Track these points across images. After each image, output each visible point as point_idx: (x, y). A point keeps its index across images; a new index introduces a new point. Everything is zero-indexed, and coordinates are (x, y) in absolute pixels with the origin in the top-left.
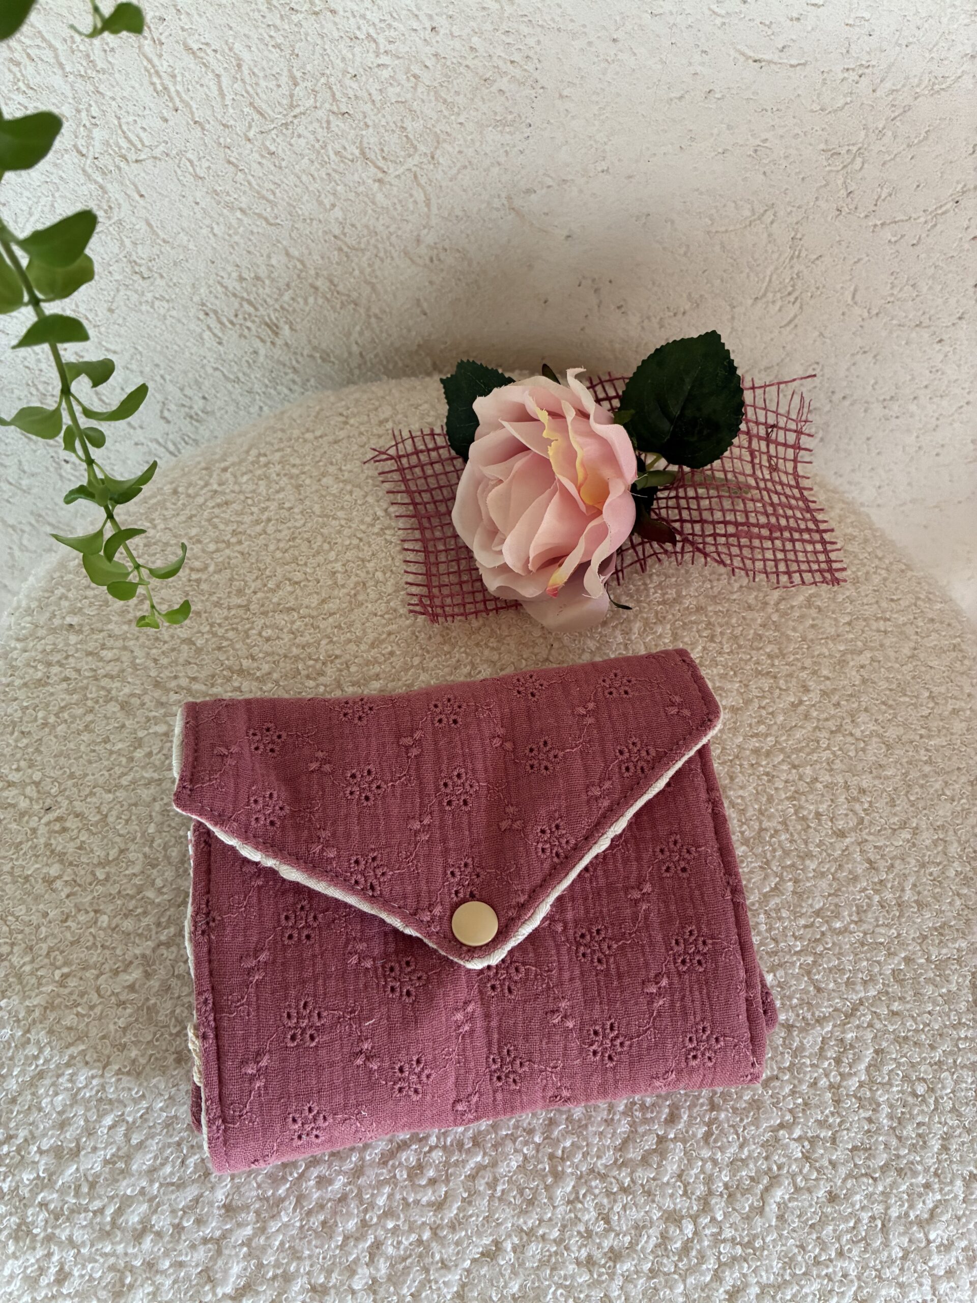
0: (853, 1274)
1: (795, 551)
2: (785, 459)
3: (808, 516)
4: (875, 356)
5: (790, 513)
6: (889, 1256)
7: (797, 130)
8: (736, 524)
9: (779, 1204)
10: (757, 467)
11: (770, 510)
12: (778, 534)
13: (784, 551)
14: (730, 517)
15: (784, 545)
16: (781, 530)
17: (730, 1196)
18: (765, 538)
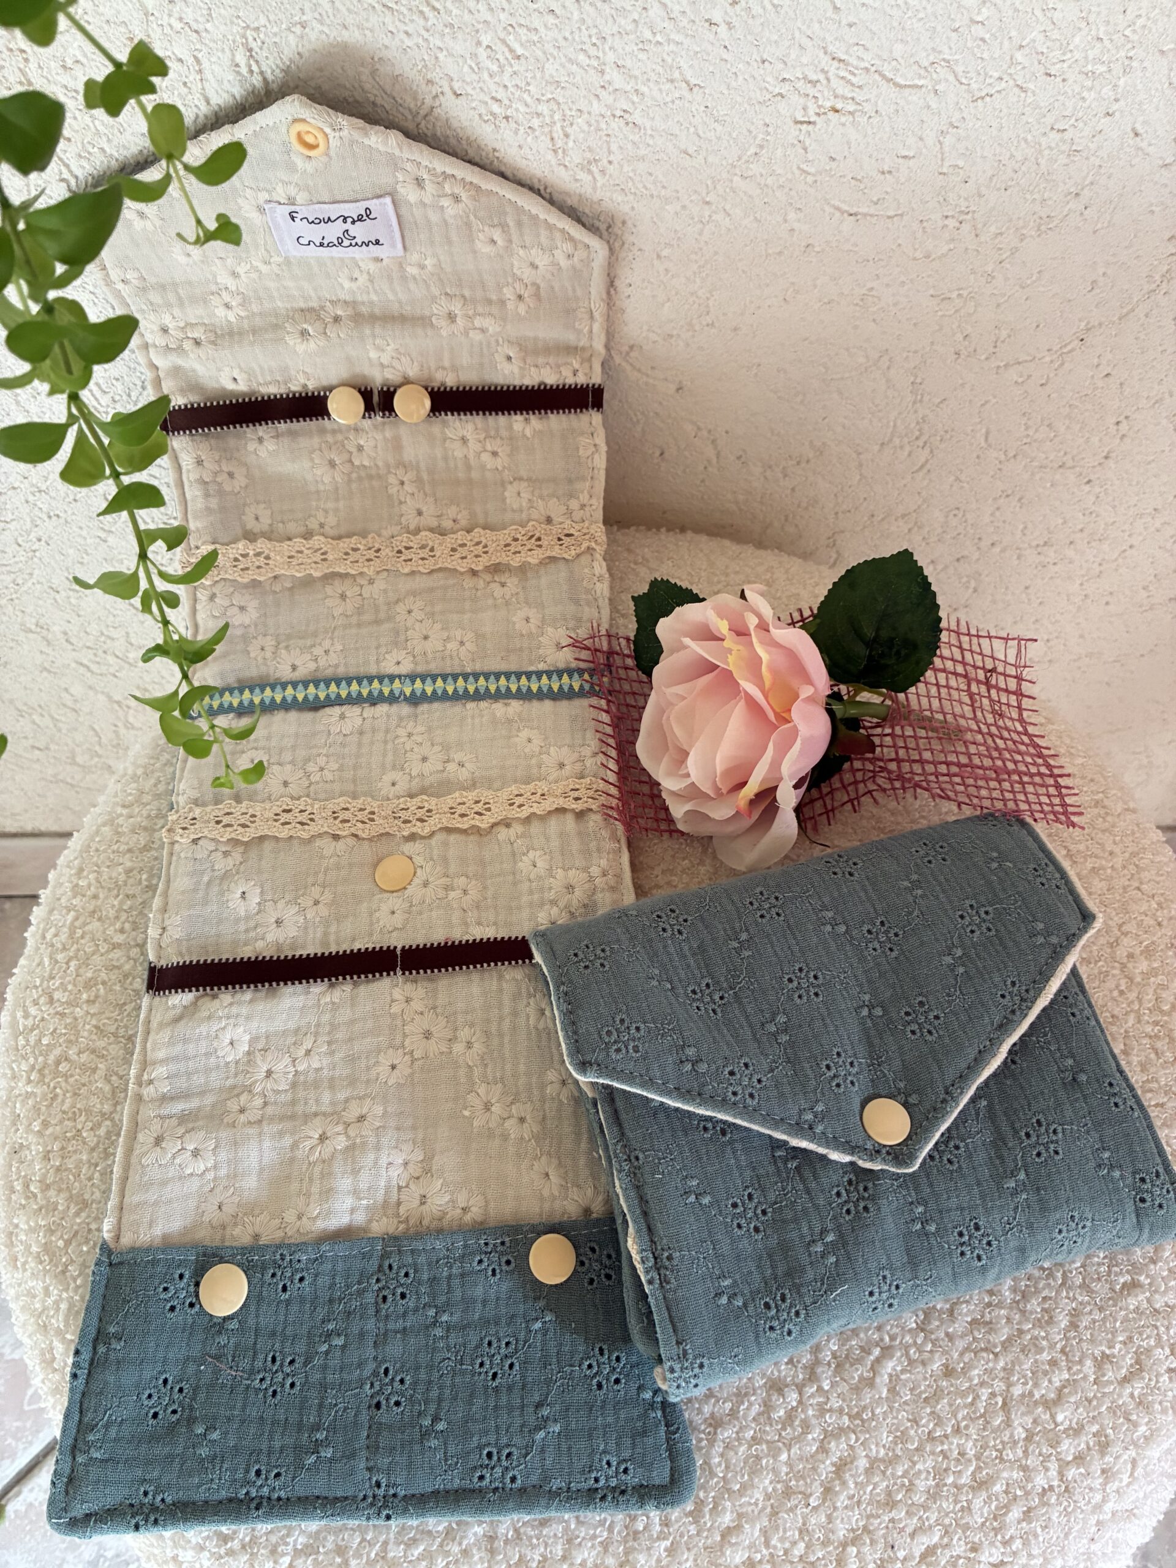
0: (971, 1454)
4: (1020, 500)
6: (1012, 1436)
7: (903, 278)
9: (890, 1375)
17: (838, 1366)
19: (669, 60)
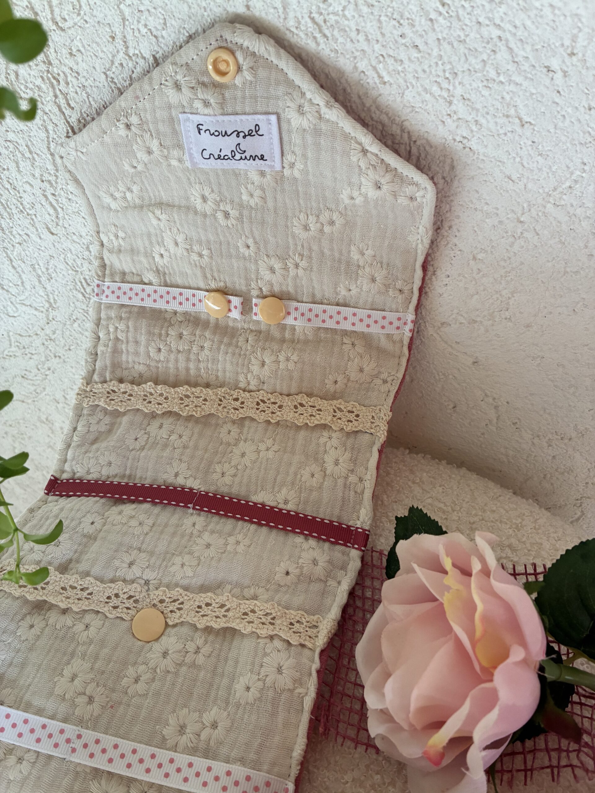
19: (507, 97)
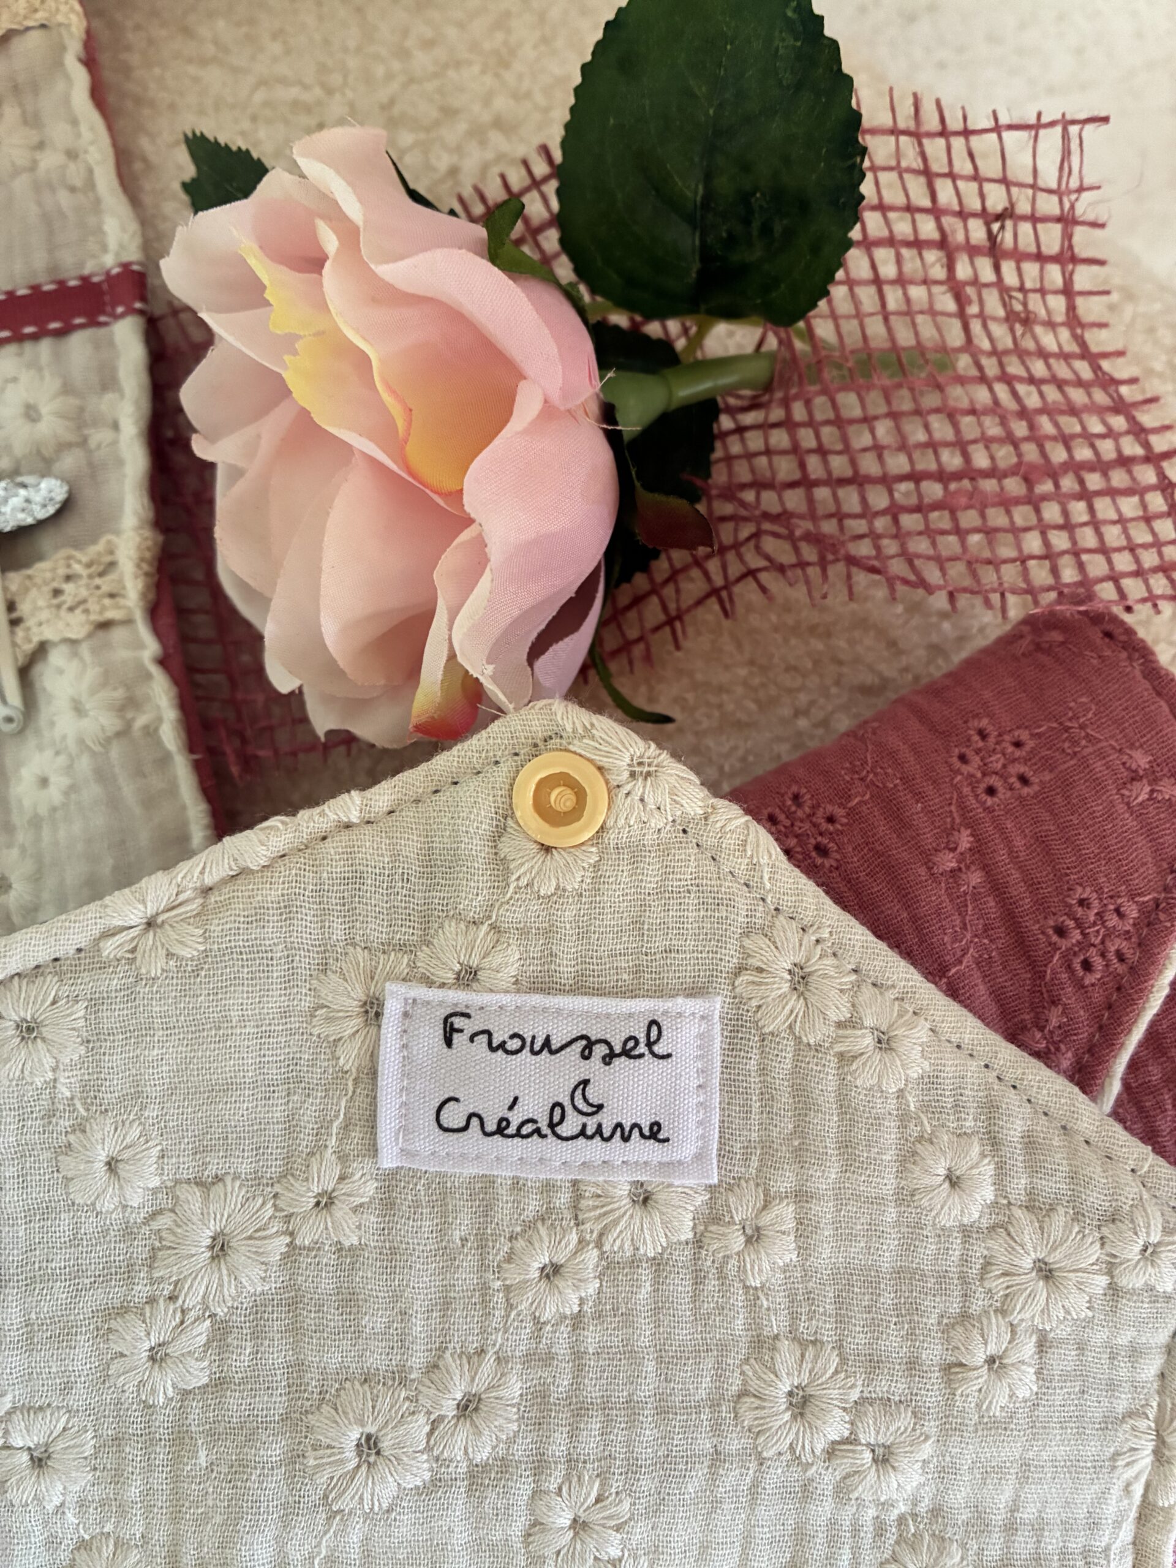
1: (1095, 524)
2: (1042, 291)
3: (1119, 422)
5: (1071, 425)
8: (942, 476)
10: (976, 327)
11: (1020, 429)
12: (1047, 487)
13: (1068, 526)
14: (926, 463)
15: (1065, 513)
16: (1054, 474)
18: (1017, 501)
